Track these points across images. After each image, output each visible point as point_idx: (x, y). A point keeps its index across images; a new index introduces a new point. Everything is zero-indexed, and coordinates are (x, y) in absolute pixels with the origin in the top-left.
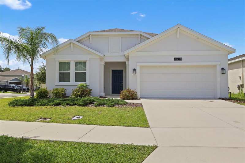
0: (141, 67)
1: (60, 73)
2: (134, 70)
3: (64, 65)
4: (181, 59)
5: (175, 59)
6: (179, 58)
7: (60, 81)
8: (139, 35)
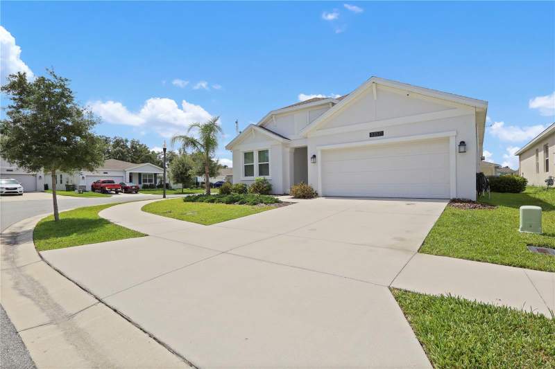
0: (323, 151)
1: (245, 166)
2: (314, 156)
3: (248, 156)
4: (381, 134)
5: (372, 135)
6: (378, 133)
7: (246, 175)
8: (331, 104)
